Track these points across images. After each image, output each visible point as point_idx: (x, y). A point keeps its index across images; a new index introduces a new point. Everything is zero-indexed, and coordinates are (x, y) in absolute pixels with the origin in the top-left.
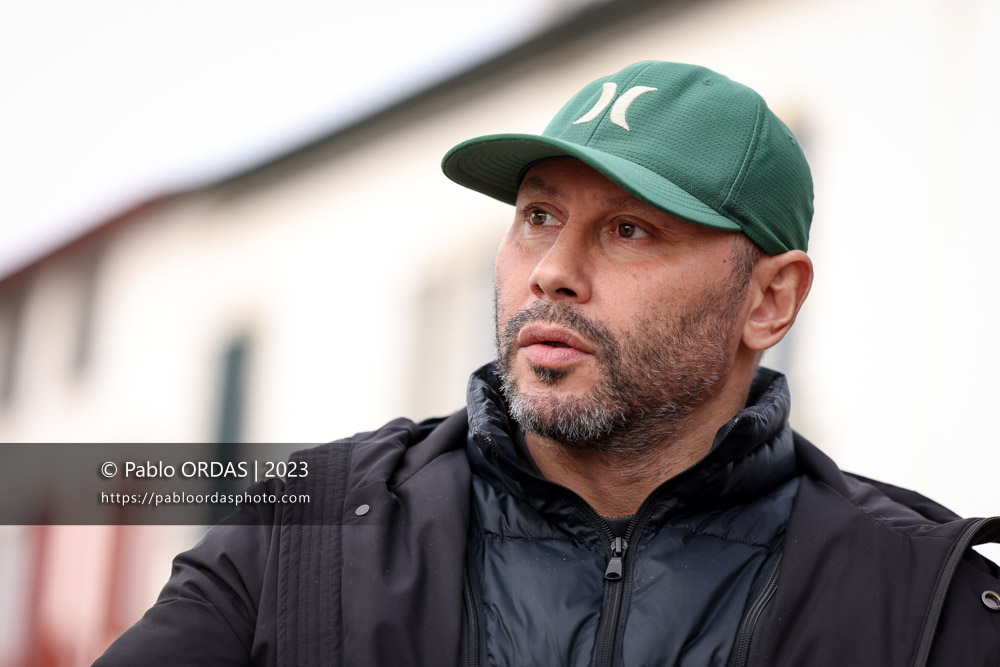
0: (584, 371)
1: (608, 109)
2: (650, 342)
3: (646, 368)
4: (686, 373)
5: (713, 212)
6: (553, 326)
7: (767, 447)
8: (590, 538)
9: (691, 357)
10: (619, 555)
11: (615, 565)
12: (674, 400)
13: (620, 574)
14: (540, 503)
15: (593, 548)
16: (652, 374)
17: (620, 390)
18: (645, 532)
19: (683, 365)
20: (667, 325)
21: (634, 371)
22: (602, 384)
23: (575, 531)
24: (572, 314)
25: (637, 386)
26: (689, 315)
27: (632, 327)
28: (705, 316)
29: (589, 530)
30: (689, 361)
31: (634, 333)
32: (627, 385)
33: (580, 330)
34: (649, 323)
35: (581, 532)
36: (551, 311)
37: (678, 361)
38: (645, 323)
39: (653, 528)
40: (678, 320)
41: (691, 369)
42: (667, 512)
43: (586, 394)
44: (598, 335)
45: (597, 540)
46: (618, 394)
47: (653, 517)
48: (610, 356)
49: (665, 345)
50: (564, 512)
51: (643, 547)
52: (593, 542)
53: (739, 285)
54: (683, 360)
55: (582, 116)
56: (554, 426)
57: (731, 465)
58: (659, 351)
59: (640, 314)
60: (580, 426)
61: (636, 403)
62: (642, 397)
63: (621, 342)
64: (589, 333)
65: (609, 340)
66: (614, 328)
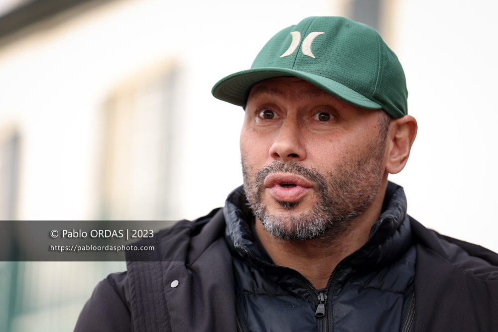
0: (308, 198)
1: (300, 47)
2: (343, 178)
3: (341, 192)
4: (361, 194)
5: (368, 100)
6: (288, 174)
7: (397, 233)
8: (305, 295)
9: (364, 184)
10: (323, 302)
11: (321, 308)
12: (355, 210)
13: (324, 314)
14: (276, 278)
15: (307, 300)
16: (344, 196)
17: (328, 206)
18: (336, 288)
19: (360, 189)
20: (351, 167)
21: (335, 194)
22: (318, 204)
23: (296, 291)
24: (298, 167)
25: (336, 203)
26: (362, 160)
27: (333, 170)
28: (369, 160)
29: (304, 290)
30: (363, 187)
31: (334, 173)
32: (331, 203)
33: (304, 175)
34: (342, 167)
35: (299, 292)
36: (285, 167)
37: (357, 187)
38: (340, 166)
39: (340, 286)
40: (357, 163)
41: (364, 191)
42: (347, 276)
43: (310, 211)
44: (313, 176)
45: (309, 295)
46: (327, 208)
47: (340, 279)
48: (321, 188)
49: (350, 178)
50: (289, 281)
51: (336, 297)
52: (307, 297)
53: (383, 140)
54: (360, 186)
55: (284, 52)
56: (294, 232)
57: (380, 246)
58: (348, 182)
59: (337, 162)
60: (308, 230)
61: (336, 213)
62: (339, 209)
63: (328, 179)
64: (309, 176)
65: (321, 179)
66: (322, 172)
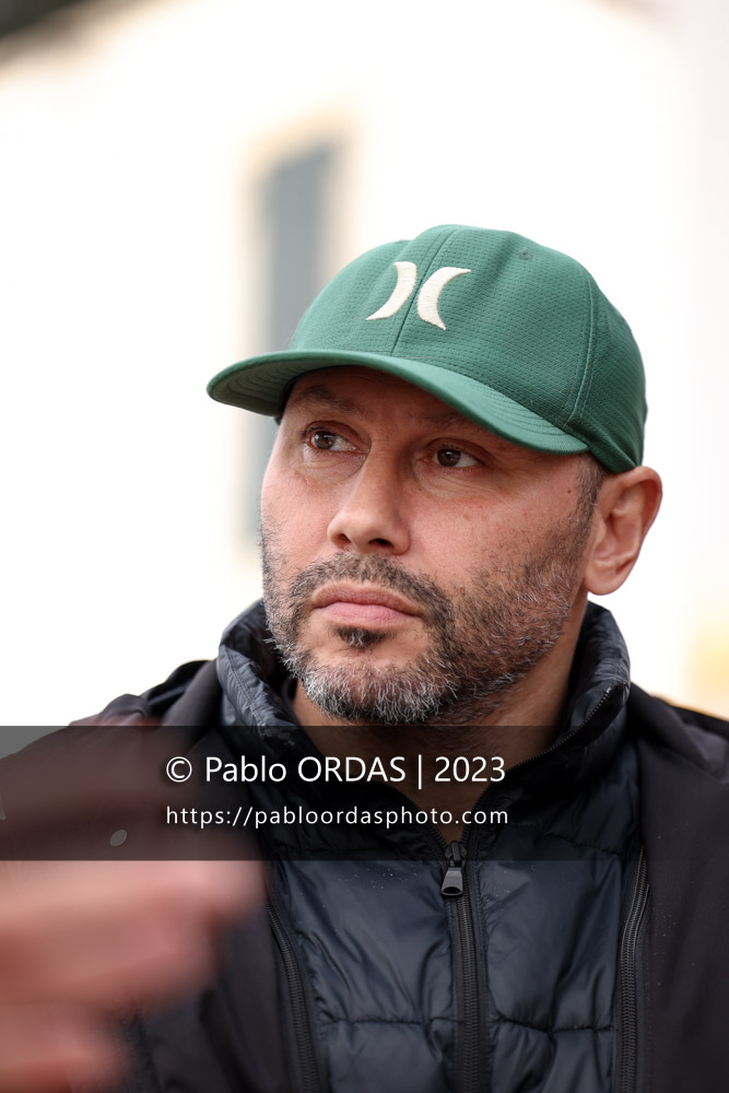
0: (408, 637)
1: (412, 301)
2: (490, 600)
3: (485, 633)
4: (529, 637)
5: (559, 432)
6: (367, 586)
9: (535, 615)
12: (511, 670)
13: (461, 888)
16: (491, 640)
17: (452, 659)
19: (527, 627)
20: (509, 577)
21: (471, 636)
22: (430, 652)
24: (389, 569)
25: (472, 655)
26: (533, 563)
27: (467, 581)
28: (550, 563)
30: (532, 622)
31: (471, 589)
32: (460, 654)
33: (401, 589)
34: (488, 575)
36: (362, 567)
37: (523, 623)
38: (484, 576)
40: (522, 570)
41: (533, 631)
43: (409, 665)
44: (423, 592)
46: (449, 664)
48: (438, 619)
49: (507, 603)
53: (585, 519)
54: (527, 620)
55: (377, 309)
56: (370, 706)
58: (501, 611)
59: (476, 566)
60: (403, 706)
61: (469, 676)
62: (477, 668)
63: (455, 601)
64: (413, 591)
65: (439, 599)
66: (444, 584)
